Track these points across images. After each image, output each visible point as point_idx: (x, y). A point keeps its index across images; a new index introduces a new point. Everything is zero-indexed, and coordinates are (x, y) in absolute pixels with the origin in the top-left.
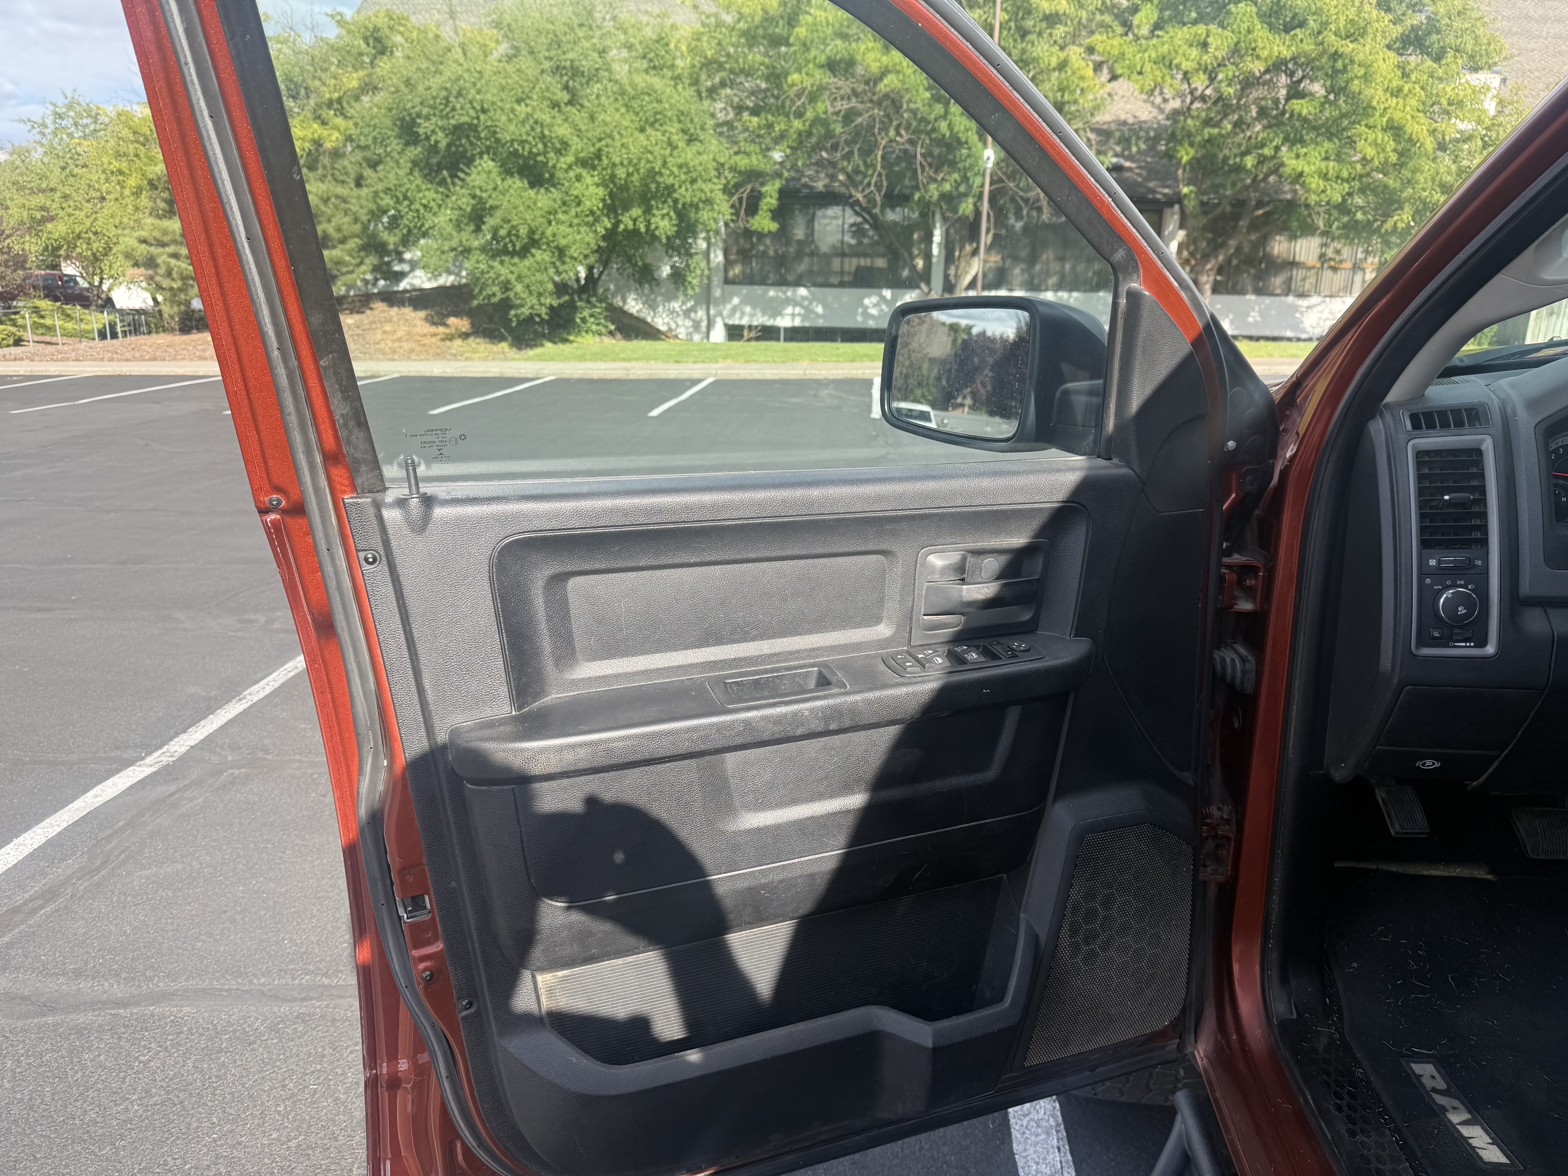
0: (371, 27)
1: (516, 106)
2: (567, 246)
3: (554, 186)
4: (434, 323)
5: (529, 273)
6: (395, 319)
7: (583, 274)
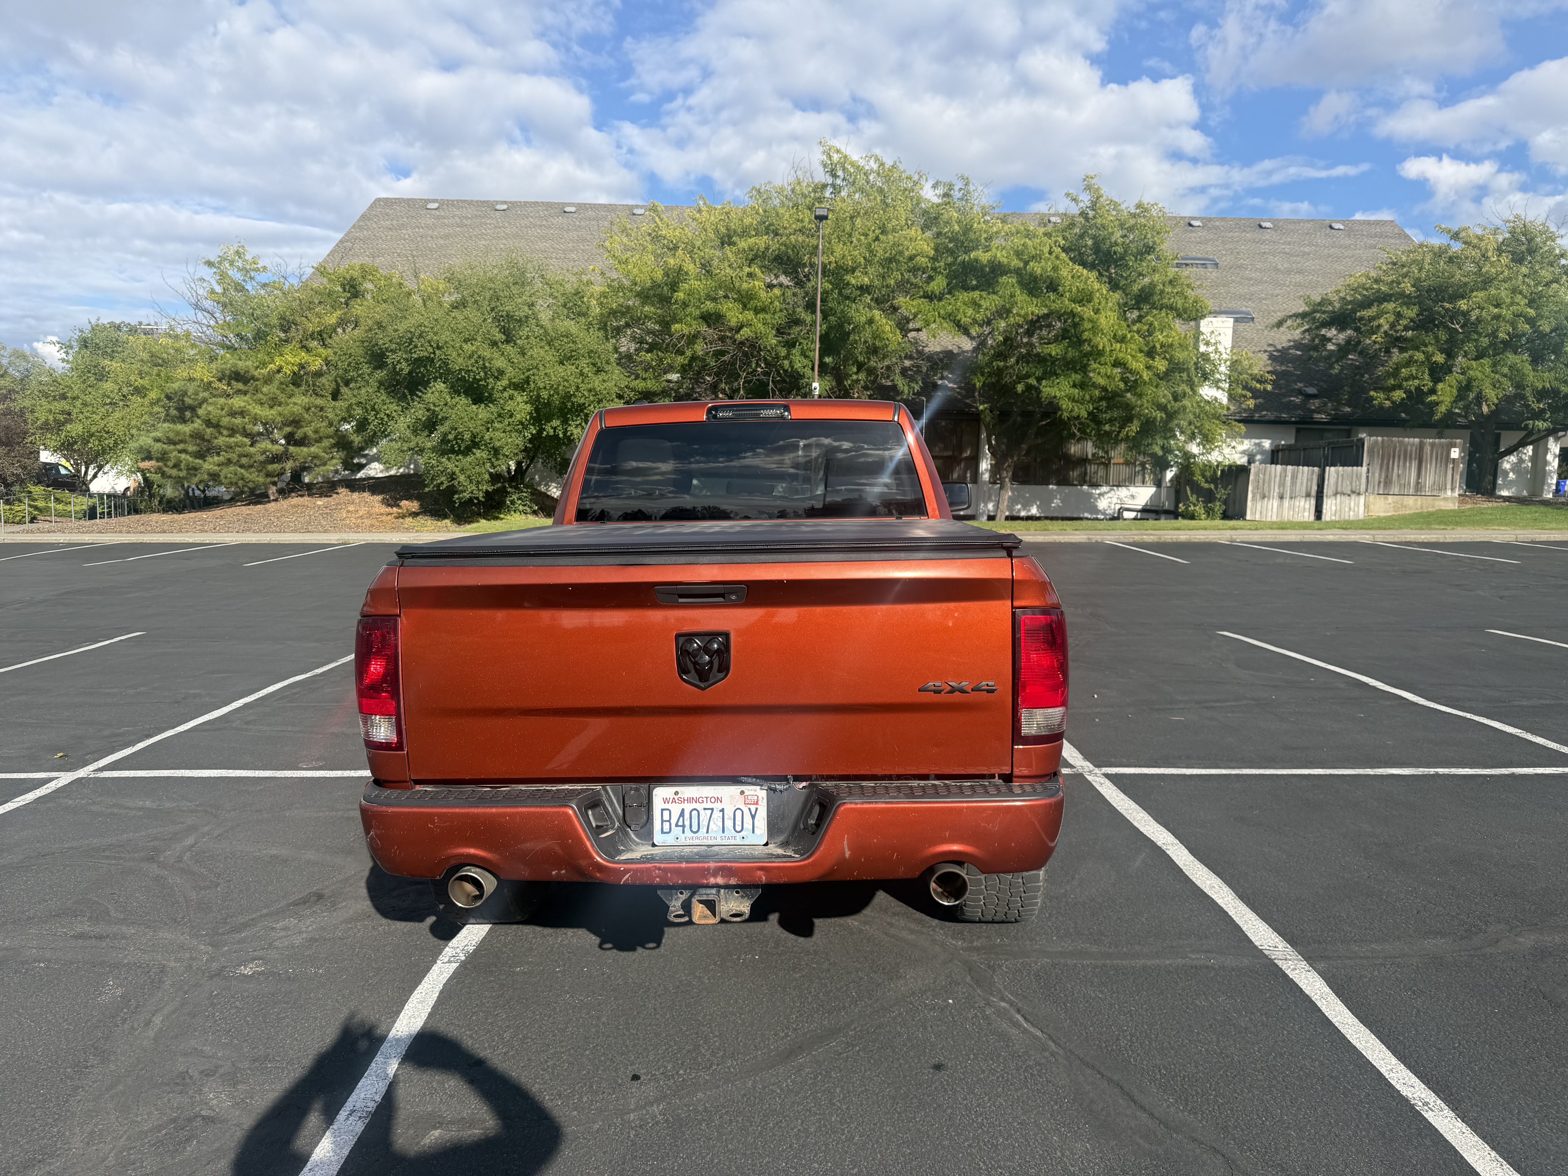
0: (348, 277)
1: (463, 344)
2: (502, 447)
3: (492, 402)
4: (389, 505)
5: (470, 467)
6: (357, 501)
7: (513, 468)
